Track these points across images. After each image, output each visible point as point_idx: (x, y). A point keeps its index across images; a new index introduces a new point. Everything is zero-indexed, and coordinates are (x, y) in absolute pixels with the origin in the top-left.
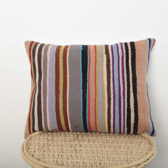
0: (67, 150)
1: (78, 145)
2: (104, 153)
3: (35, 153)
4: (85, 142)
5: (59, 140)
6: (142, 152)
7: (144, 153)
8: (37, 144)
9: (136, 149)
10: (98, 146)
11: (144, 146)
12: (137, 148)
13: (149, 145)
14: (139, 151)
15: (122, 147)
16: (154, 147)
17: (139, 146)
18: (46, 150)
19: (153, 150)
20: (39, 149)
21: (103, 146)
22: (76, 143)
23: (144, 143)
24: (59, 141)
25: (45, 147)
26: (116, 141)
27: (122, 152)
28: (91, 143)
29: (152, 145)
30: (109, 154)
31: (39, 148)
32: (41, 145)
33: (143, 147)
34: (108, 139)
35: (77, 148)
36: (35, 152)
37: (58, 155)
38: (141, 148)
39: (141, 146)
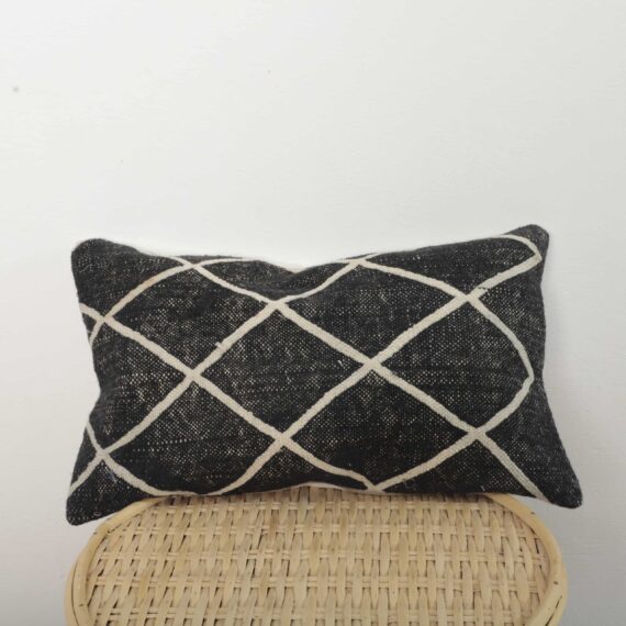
0: (237, 591)
1: (278, 567)
2: (374, 605)
3: (115, 611)
4: (303, 548)
5: (208, 540)
6: (516, 593)
7: (525, 595)
8: (126, 566)
9: (491, 576)
10: (351, 565)
11: (520, 560)
12: (494, 570)
13: (537, 556)
14: (505, 589)
15: (440, 567)
16: (559, 566)
17: (501, 558)
18: (158, 596)
19: (556, 583)
20: (133, 591)
21: (368, 568)
22: (269, 557)
23: (517, 544)
24: (206, 546)
25: (154, 579)
26: (413, 541)
27: (440, 592)
28: (324, 553)
29: (546, 555)
30: (393, 604)
31: (134, 585)
32: (139, 572)
33: (515, 563)
34: (385, 528)
35: (272, 579)
36: (115, 607)
37: (204, 620)
38: (511, 572)
39: (510, 561)
